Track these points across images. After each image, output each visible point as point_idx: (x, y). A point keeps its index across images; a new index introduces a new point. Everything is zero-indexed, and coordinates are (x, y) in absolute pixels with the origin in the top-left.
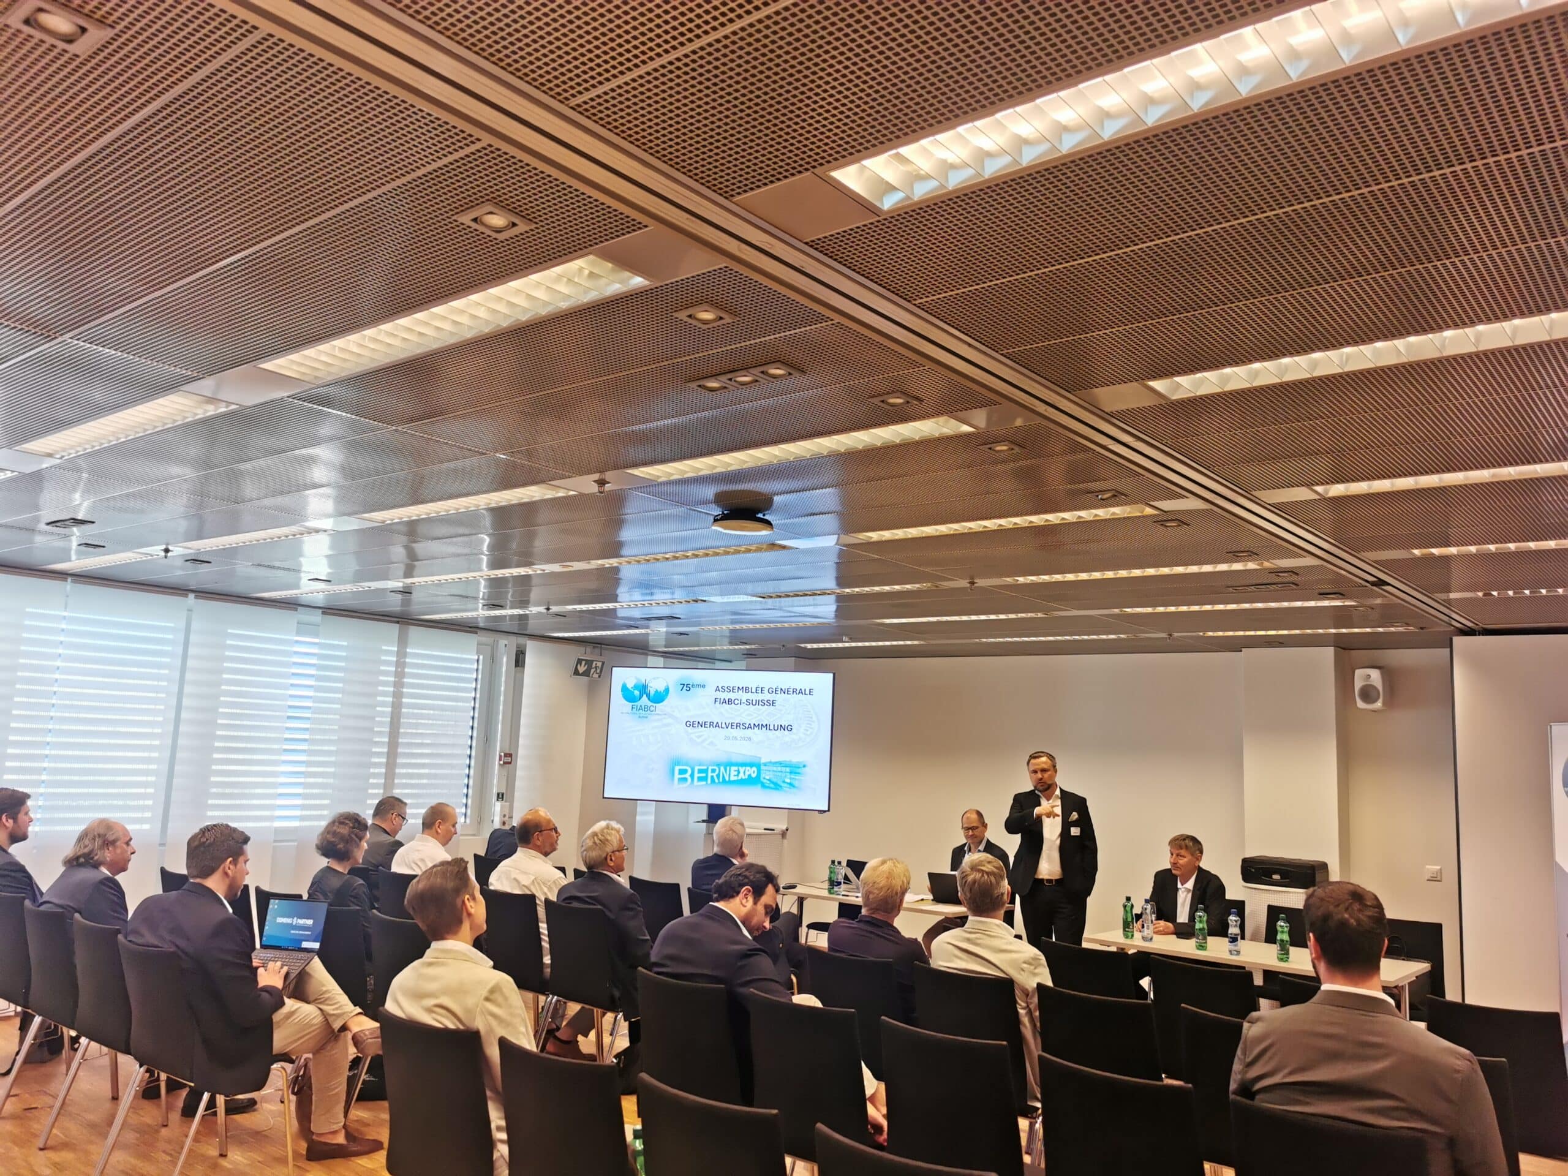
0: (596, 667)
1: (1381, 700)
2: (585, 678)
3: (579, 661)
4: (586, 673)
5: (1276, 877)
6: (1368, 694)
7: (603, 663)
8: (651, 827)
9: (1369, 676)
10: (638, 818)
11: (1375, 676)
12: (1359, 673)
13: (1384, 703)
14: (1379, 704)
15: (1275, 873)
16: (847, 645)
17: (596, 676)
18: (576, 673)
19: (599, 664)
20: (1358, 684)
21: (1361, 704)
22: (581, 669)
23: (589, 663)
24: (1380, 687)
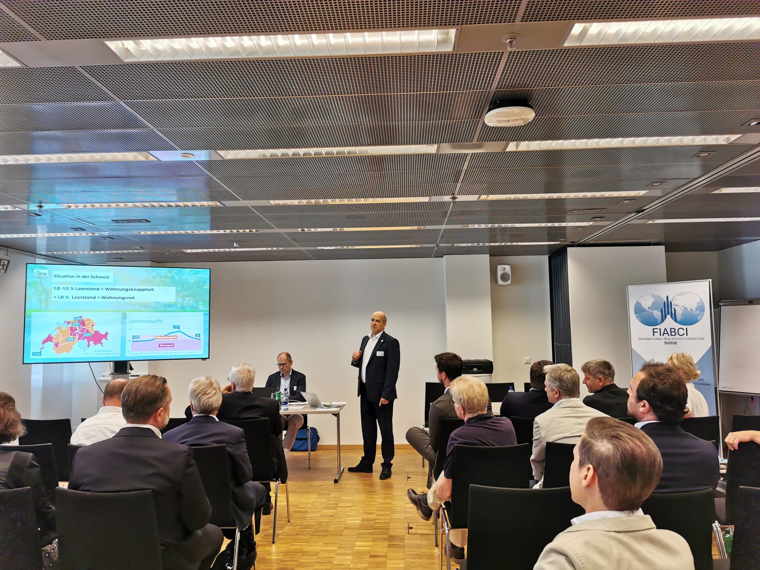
0: (3, 265)
1: (510, 280)
5: (475, 369)
6: (504, 277)
7: (9, 262)
8: (41, 383)
9: (505, 268)
10: (32, 377)
11: (508, 268)
12: (500, 267)
13: (511, 282)
14: (509, 282)
15: (475, 367)
16: (237, 250)
17: (3, 271)
20: (499, 273)
21: (500, 282)
24: (510, 274)
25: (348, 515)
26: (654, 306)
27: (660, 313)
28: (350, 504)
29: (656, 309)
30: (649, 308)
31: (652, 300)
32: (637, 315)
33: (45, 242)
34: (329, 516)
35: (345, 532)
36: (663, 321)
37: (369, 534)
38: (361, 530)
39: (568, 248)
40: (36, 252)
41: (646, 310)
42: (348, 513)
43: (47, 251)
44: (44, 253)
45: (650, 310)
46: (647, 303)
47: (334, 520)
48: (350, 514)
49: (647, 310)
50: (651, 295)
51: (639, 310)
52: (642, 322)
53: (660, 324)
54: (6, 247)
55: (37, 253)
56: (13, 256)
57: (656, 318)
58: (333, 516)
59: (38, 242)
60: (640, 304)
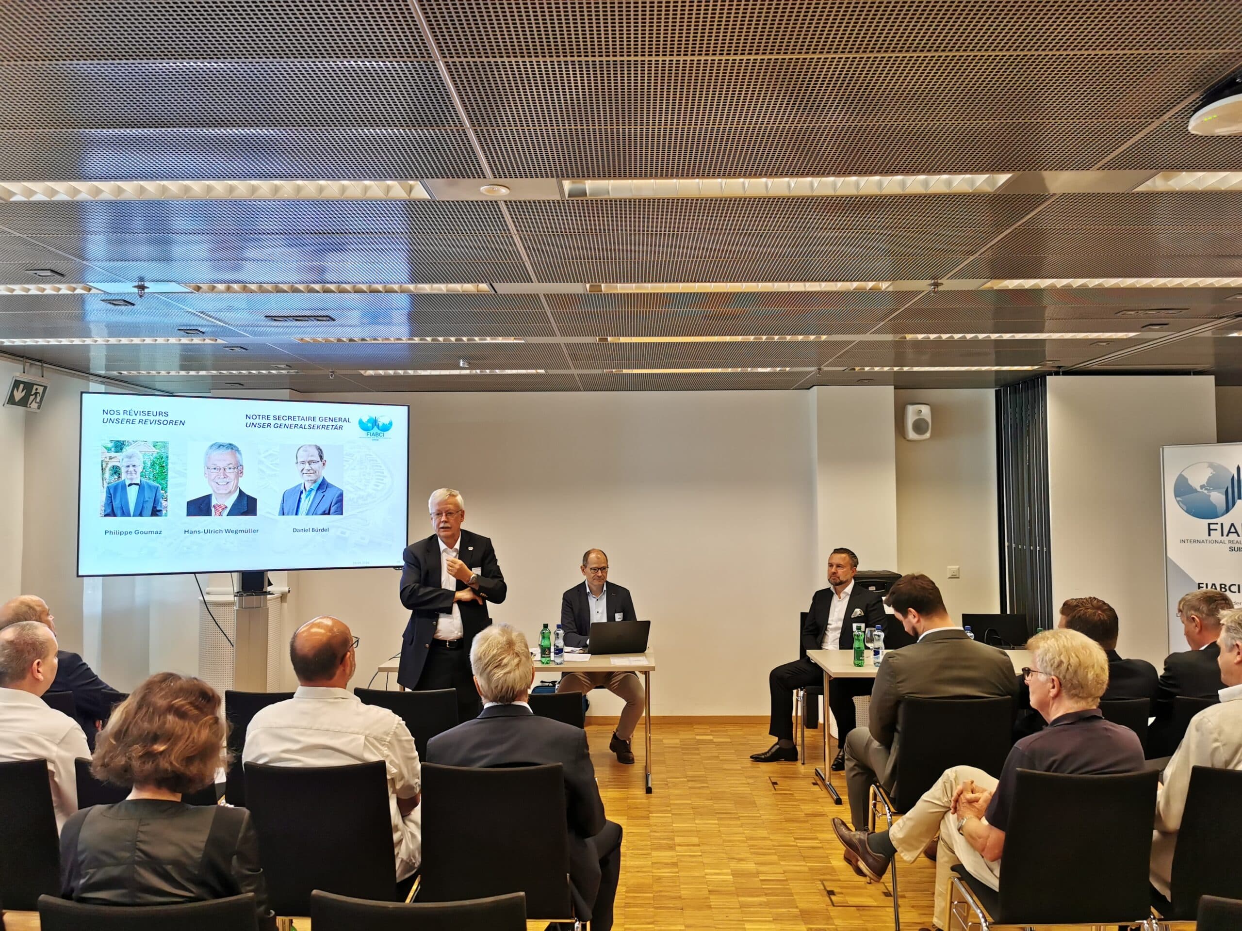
0: (36, 394)
1: (930, 431)
2: (21, 410)
3: (17, 384)
4: (24, 402)
6: (919, 426)
7: (45, 388)
9: (921, 411)
11: (926, 410)
12: (911, 410)
13: (931, 435)
14: (928, 435)
17: (34, 405)
18: (11, 400)
19: (41, 389)
20: (911, 419)
21: (912, 435)
22: (19, 395)
23: (28, 386)
24: (929, 421)
25: (702, 862)
26: (1212, 484)
27: (1224, 497)
28: (695, 840)
29: (1216, 488)
30: (1202, 487)
31: (1208, 473)
32: (1178, 499)
33: (104, 353)
34: (667, 864)
35: (714, 901)
36: (1227, 510)
37: (760, 904)
38: (743, 896)
39: (1048, 377)
40: (89, 369)
41: (1196, 491)
42: (700, 859)
43: (107, 368)
44: (103, 372)
45: (1203, 490)
46: (1198, 479)
47: (680, 874)
48: (705, 860)
49: (1199, 489)
50: (1206, 465)
51: (1183, 489)
52: (1188, 511)
53: (1223, 515)
54: (40, 361)
55: (92, 371)
56: (51, 378)
57: (1215, 507)
58: (675, 865)
59: (92, 354)
60: (1186, 480)
